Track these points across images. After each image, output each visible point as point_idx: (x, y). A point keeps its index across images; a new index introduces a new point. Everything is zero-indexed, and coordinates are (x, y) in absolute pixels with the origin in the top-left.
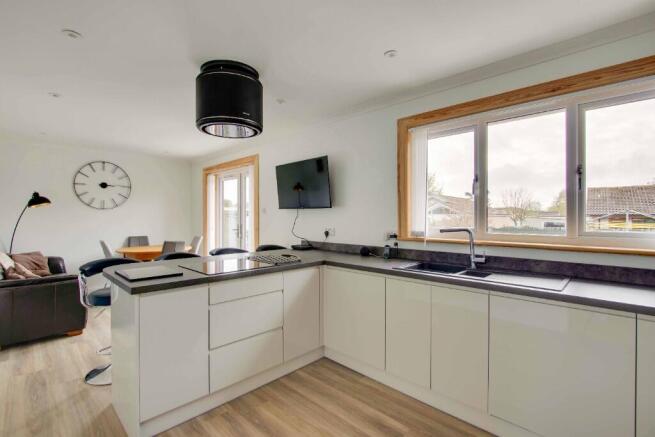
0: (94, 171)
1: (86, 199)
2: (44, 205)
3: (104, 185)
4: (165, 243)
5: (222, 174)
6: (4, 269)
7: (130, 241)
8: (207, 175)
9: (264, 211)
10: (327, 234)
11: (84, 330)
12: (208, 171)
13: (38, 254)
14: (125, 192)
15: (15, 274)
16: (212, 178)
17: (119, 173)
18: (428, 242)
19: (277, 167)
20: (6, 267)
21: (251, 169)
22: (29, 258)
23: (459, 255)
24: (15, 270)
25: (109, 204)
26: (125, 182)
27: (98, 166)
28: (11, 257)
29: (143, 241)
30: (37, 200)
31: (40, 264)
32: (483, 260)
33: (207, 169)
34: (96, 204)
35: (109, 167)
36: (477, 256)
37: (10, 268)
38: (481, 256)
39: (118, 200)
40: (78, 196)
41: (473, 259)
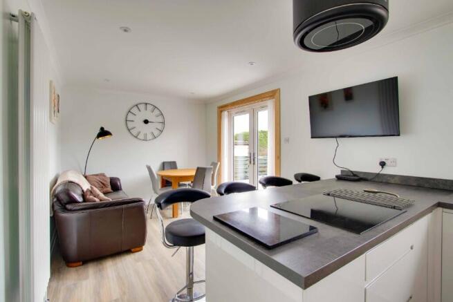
0: (140, 110)
1: (134, 132)
2: (108, 137)
3: (146, 122)
4: (198, 168)
5: (233, 111)
6: (83, 191)
7: (164, 166)
8: (221, 111)
9: (287, 140)
10: (383, 164)
11: (144, 247)
12: (222, 109)
13: (103, 175)
14: (160, 127)
15: (91, 197)
16: (225, 114)
17: (157, 112)
19: (310, 98)
20: (85, 190)
21: (270, 103)
22: (98, 178)
24: (91, 192)
25: (149, 137)
26: (160, 119)
27: (142, 107)
28: (86, 177)
29: (173, 165)
30: (103, 133)
31: (105, 183)
33: (222, 107)
34: (141, 136)
35: (150, 107)
37: (88, 189)
39: (156, 133)
40: (129, 130)
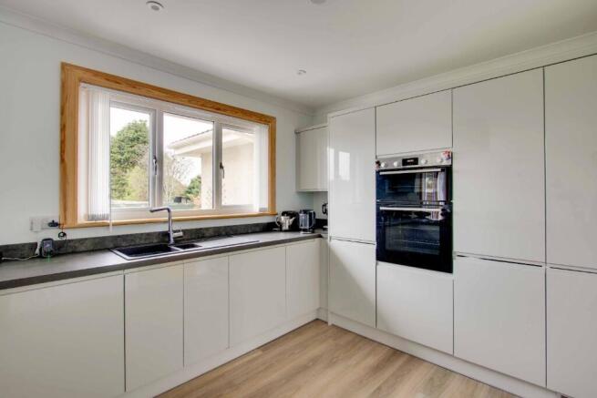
18: (115, 225)
23: (148, 234)
32: (181, 234)
36: (175, 232)
38: (179, 231)
41: (173, 235)
